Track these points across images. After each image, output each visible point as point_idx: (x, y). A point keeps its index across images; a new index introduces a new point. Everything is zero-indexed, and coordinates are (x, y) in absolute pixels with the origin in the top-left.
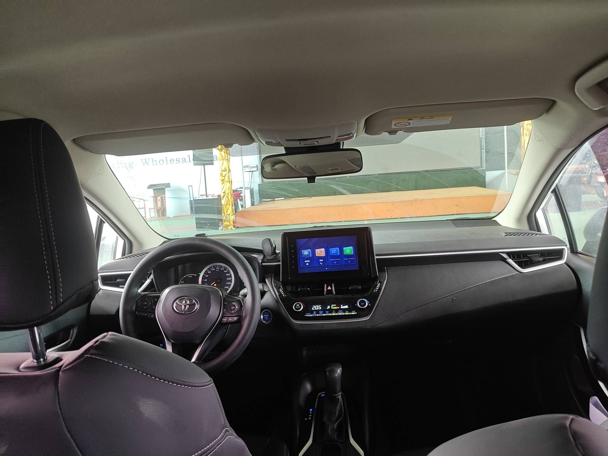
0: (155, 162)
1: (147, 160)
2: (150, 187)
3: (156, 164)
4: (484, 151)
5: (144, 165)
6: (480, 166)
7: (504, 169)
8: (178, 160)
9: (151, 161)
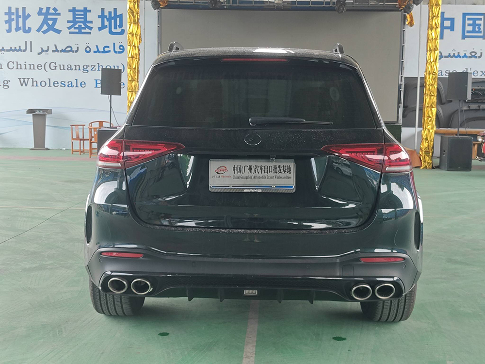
0: (35, 83)
1: (26, 80)
2: (31, 111)
3: (37, 86)
4: (402, 105)
5: (22, 85)
6: (396, 120)
7: (414, 126)
8: (63, 84)
9: (30, 81)
